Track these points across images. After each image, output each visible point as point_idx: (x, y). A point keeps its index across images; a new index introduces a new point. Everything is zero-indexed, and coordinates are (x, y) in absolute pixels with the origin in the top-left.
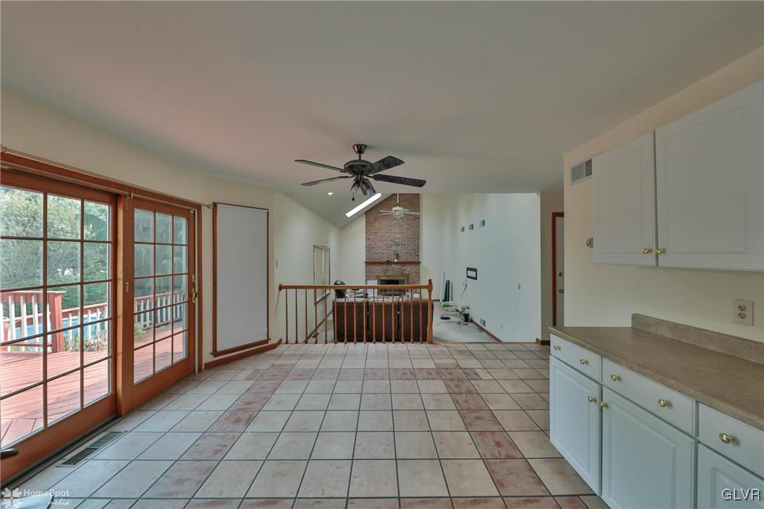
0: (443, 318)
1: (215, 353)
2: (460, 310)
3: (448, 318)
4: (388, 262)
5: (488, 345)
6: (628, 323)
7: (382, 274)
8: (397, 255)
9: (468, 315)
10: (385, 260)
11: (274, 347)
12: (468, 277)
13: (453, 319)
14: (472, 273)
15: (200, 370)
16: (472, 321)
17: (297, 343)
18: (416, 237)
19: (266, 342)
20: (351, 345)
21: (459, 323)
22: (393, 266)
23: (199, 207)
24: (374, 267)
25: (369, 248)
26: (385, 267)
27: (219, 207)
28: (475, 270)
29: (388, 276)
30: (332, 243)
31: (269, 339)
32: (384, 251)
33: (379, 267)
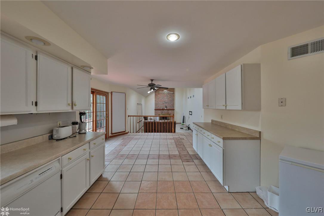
0: (181, 128)
1: (112, 134)
2: (187, 126)
3: (182, 128)
4: (163, 109)
5: (190, 134)
6: (210, 122)
7: (161, 114)
8: (166, 107)
9: (189, 127)
10: (162, 108)
11: (127, 133)
12: (190, 114)
13: (184, 129)
14: (191, 113)
15: (108, 138)
16: (191, 129)
17: (133, 132)
18: (173, 100)
19: (125, 132)
20: (150, 133)
21: (186, 130)
22: (165, 111)
23: (108, 93)
24: (157, 111)
25: (156, 104)
26: (161, 111)
27: (113, 93)
28: (192, 112)
29: (163, 114)
30: (143, 102)
31: (126, 131)
32: (161, 105)
33: (160, 111)
